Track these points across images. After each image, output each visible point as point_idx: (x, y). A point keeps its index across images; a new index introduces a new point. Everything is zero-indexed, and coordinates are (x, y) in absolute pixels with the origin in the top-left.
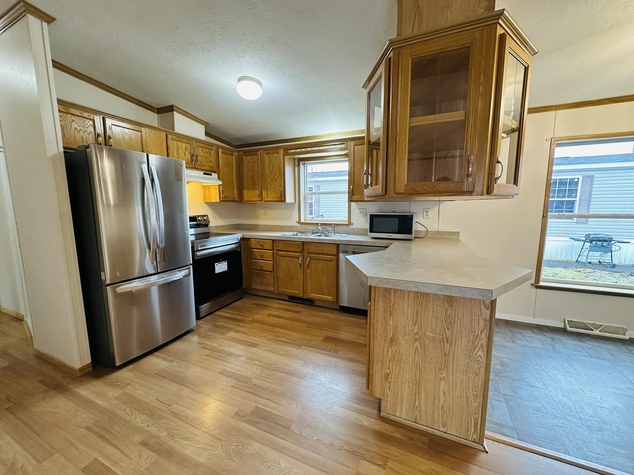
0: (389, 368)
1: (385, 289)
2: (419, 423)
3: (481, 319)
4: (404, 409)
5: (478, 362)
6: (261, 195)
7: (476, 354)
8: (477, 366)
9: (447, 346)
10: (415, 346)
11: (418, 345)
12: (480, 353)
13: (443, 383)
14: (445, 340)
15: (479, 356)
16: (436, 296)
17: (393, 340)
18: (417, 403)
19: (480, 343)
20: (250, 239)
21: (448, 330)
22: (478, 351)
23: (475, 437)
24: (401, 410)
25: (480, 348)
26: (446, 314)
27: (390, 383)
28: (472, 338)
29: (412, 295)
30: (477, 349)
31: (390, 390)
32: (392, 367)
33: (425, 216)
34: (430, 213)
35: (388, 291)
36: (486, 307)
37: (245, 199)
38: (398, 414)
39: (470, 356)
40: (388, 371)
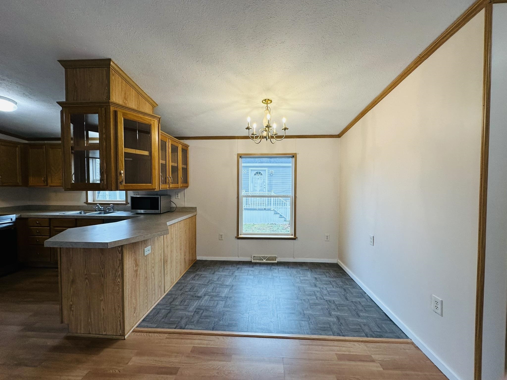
0: (71, 301)
1: (67, 248)
2: (91, 333)
3: (118, 260)
4: (82, 326)
5: (118, 285)
6: (46, 181)
7: (117, 281)
8: (118, 288)
9: (102, 279)
10: (86, 282)
11: (88, 282)
12: (119, 280)
13: (102, 303)
14: (101, 276)
15: (119, 282)
16: (95, 249)
17: (73, 282)
18: (89, 320)
19: (118, 274)
20: (28, 218)
21: (103, 269)
22: (118, 279)
23: (120, 332)
24: (81, 329)
25: (118, 277)
26: (101, 259)
27: (73, 311)
28: (114, 271)
29: (82, 250)
30: (117, 278)
31: (73, 316)
32: (74, 300)
33: (176, 197)
34: (179, 195)
35: (68, 249)
36: (119, 252)
37: (30, 184)
38: (79, 332)
39: (114, 283)
40: (71, 303)
